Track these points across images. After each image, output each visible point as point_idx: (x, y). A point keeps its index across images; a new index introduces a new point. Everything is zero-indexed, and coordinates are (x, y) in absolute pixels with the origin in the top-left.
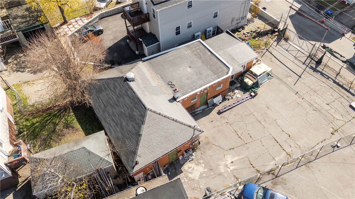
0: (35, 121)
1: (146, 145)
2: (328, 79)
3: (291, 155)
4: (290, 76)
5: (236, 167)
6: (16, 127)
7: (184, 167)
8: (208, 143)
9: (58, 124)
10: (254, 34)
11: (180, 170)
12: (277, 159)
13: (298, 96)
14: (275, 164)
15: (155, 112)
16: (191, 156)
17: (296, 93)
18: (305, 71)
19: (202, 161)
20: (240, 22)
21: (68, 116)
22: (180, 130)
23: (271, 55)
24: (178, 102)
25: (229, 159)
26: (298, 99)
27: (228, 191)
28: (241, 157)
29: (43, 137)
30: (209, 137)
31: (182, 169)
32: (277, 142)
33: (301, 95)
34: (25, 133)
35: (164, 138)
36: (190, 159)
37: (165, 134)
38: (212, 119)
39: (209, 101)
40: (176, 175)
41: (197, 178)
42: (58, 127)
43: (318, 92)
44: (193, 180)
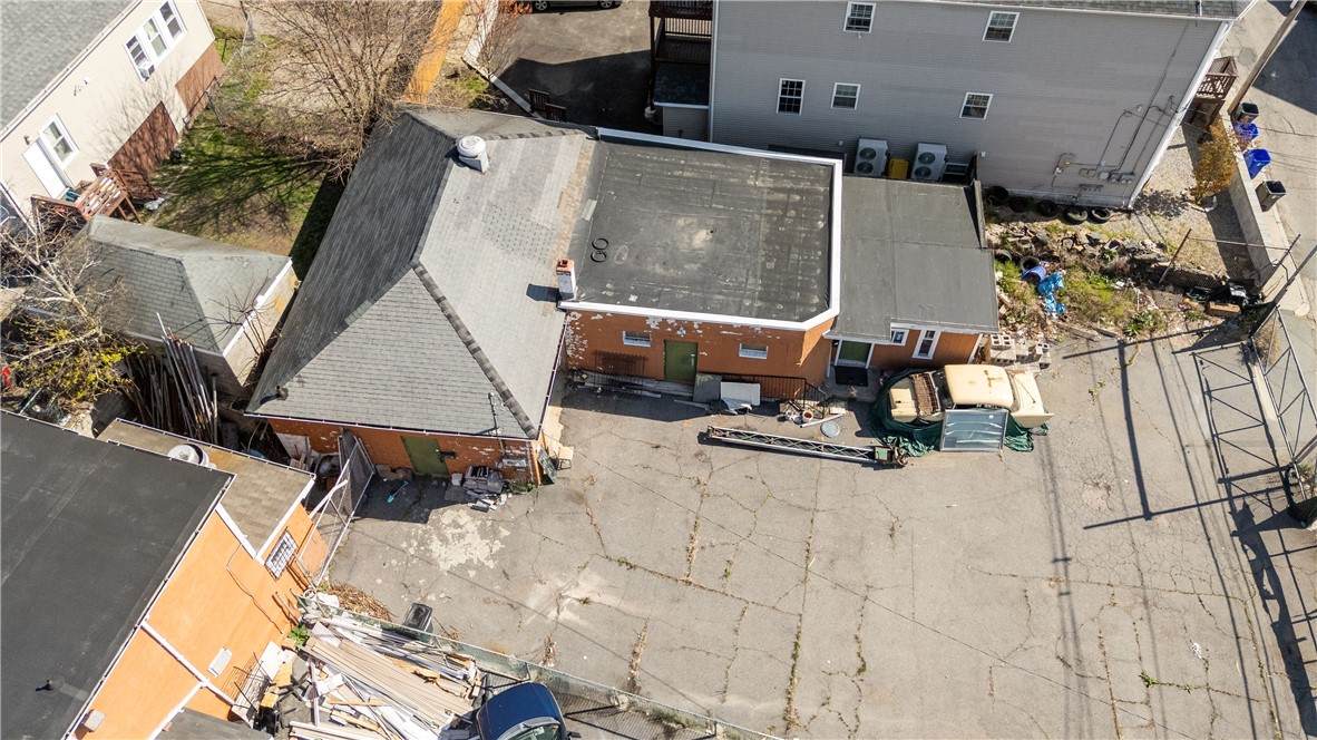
0: (230, 150)
1: (339, 364)
2: (1265, 596)
3: (793, 728)
4: (1108, 488)
5: (584, 623)
6: (180, 141)
7: (445, 511)
8: (579, 498)
9: (264, 189)
10: (1120, 261)
11: (426, 510)
12: (733, 701)
13: (1056, 572)
14: (708, 712)
15: (429, 286)
16: (490, 498)
17: (1060, 556)
18: (1195, 510)
19: (505, 533)
20: (1099, 187)
21: (304, 184)
22: (469, 385)
23: (1118, 373)
24: (564, 310)
25: (588, 585)
26: (1045, 584)
27: (488, 666)
28: (631, 608)
29: (206, 201)
30: (597, 484)
31: (433, 516)
32: (795, 657)
33: (1071, 578)
34: (185, 168)
35: (403, 379)
36: (479, 504)
37: (413, 370)
38: (665, 439)
39: (699, 378)
40: (405, 516)
41: (444, 567)
42: (255, 198)
43: (1156, 614)
44: (430, 562)
